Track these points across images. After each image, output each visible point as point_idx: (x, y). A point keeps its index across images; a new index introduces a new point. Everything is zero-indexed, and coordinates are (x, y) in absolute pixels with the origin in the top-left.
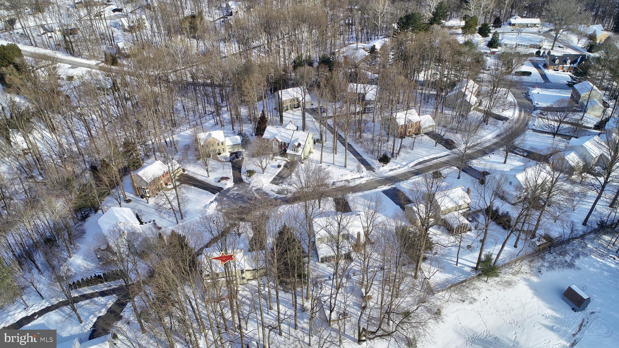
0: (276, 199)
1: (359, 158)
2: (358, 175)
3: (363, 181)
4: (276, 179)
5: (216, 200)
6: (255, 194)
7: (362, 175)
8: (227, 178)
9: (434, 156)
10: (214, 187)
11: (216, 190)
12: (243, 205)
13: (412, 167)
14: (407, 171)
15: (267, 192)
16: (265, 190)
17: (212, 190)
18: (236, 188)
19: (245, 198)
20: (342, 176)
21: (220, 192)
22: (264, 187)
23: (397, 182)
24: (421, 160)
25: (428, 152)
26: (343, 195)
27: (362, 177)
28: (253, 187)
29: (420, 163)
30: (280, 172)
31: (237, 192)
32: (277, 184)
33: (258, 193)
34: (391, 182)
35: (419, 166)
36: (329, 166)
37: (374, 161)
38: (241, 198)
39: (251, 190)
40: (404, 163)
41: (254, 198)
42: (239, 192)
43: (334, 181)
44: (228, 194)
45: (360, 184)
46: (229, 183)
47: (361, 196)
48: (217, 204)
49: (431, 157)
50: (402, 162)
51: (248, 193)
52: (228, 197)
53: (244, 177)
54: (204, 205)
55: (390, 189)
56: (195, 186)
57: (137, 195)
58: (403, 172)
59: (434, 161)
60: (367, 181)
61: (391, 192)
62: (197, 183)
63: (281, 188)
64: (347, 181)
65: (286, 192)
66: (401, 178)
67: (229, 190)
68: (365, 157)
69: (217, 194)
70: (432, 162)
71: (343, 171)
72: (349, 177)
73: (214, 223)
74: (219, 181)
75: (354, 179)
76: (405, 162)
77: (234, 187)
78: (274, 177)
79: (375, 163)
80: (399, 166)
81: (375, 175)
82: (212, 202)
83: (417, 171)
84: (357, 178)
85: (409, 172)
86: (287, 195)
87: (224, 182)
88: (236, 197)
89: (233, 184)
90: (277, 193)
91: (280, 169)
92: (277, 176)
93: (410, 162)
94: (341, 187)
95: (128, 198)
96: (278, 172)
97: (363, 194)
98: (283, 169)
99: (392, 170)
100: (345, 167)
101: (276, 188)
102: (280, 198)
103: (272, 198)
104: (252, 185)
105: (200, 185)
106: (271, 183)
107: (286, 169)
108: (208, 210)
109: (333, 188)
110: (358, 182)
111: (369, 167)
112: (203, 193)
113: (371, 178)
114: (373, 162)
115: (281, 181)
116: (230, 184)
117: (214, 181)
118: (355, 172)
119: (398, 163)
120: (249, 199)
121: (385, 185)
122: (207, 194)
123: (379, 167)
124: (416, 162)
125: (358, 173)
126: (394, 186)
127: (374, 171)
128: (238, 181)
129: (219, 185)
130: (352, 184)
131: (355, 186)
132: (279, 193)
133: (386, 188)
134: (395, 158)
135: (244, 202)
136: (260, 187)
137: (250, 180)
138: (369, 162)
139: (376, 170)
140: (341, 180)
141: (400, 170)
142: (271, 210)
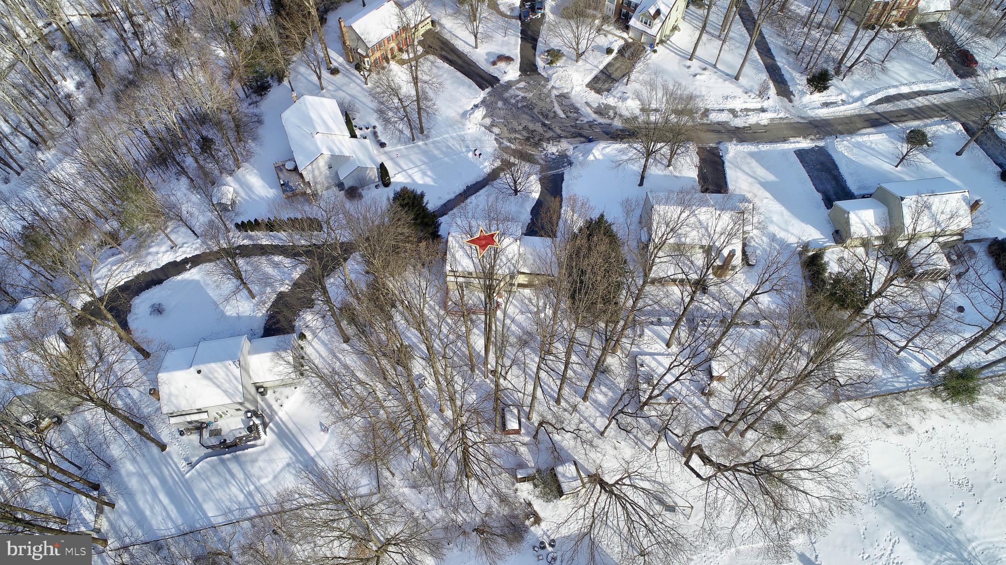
0: (591, 124)
1: (769, 61)
2: (756, 104)
3: (764, 119)
4: (599, 79)
5: (483, 102)
6: (556, 105)
7: (766, 104)
8: (508, 59)
9: (922, 87)
10: (486, 76)
11: (487, 81)
12: (531, 126)
13: (871, 104)
14: (857, 112)
15: (578, 105)
16: (573, 101)
17: (479, 79)
18: (522, 85)
19: (536, 111)
20: (727, 99)
21: (492, 87)
22: (573, 93)
23: (830, 134)
24: (892, 92)
25: (913, 75)
26: (719, 143)
27: (763, 110)
28: (553, 87)
29: (888, 99)
30: (609, 65)
31: (523, 95)
32: (599, 91)
33: (561, 105)
34: (818, 133)
35: (885, 105)
36: (705, 69)
37: (796, 75)
38: (528, 107)
39: (548, 95)
40: (856, 93)
41: (552, 115)
42: (526, 95)
43: (708, 107)
44: (507, 95)
45: (758, 124)
46: (511, 71)
47: (752, 155)
48: (484, 113)
49: (916, 88)
50: (853, 89)
51: (542, 100)
52: (506, 101)
53: (540, 63)
54: (461, 111)
55: (812, 150)
56: (451, 62)
57: (349, 61)
58: (848, 113)
59: (920, 99)
60: (772, 119)
61: (813, 158)
62: (455, 58)
63: (605, 102)
64: (733, 111)
65: (611, 113)
66: (840, 128)
67: (509, 85)
68: (781, 61)
69: (488, 90)
70: (914, 101)
71: (729, 88)
72: (738, 105)
73: (475, 155)
74: (494, 63)
75: (747, 110)
76: (859, 90)
77: (518, 81)
78: (595, 72)
79: (798, 81)
80: (844, 97)
81: (790, 108)
82: (476, 106)
83: (877, 117)
84: (753, 110)
85: (860, 116)
86: (612, 119)
87: (502, 65)
88: (520, 105)
89: (519, 73)
90: (596, 113)
91: (609, 58)
92: (602, 71)
93: (870, 93)
94: (719, 123)
95: (334, 64)
96: (605, 63)
97: (756, 150)
98: (615, 59)
99: (826, 105)
100: (737, 78)
101: (594, 98)
102: (600, 124)
103: (586, 120)
104: (551, 83)
105: (460, 62)
106: (587, 86)
107: (620, 59)
108: (467, 122)
109: (702, 122)
110: (753, 119)
111: (784, 90)
112: (463, 83)
113: (782, 115)
114: (793, 79)
115: (606, 86)
116: (511, 73)
117: (486, 60)
118: (753, 96)
119: (843, 91)
120: (542, 114)
121: (804, 137)
122: (470, 86)
123: (803, 93)
124: (880, 95)
125: (759, 99)
126: (821, 144)
127: (791, 101)
128: (528, 68)
129: (493, 71)
130: (739, 122)
131: (744, 128)
132: (600, 111)
133: (805, 144)
134: (841, 77)
135: (534, 119)
136: (566, 91)
137: (550, 72)
138: (787, 77)
139: (796, 99)
140: (722, 107)
141: (842, 108)
142: (579, 148)
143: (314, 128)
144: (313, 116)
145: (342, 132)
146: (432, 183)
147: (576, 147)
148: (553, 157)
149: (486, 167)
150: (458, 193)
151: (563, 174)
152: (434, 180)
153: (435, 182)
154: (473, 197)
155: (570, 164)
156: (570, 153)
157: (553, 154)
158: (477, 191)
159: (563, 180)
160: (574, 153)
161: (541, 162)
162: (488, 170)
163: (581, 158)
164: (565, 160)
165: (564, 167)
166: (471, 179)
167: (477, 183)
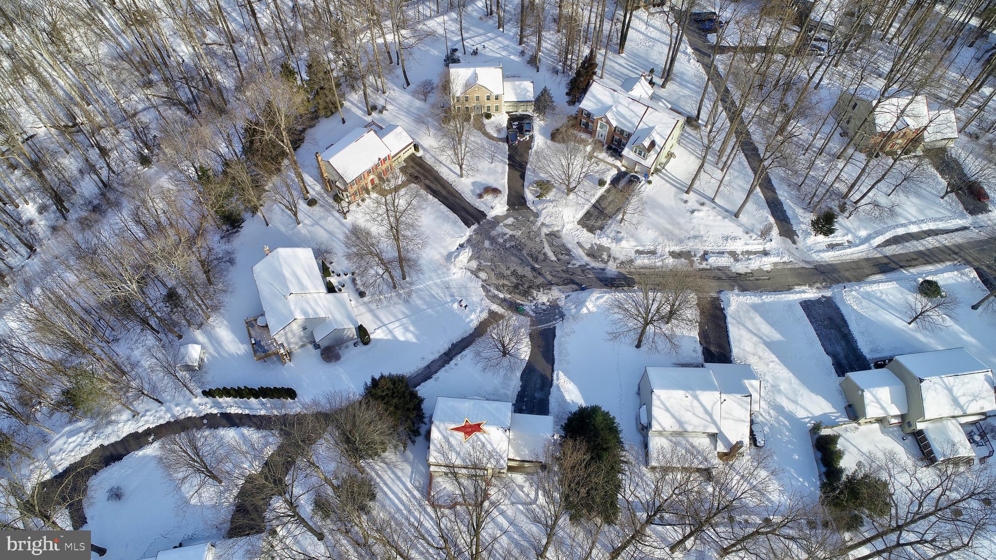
0: (584, 268)
1: (770, 194)
2: (757, 245)
3: (767, 264)
4: (591, 215)
5: (469, 241)
6: (546, 245)
7: (768, 246)
8: (495, 191)
9: (932, 226)
10: (471, 210)
11: (473, 216)
12: (520, 271)
13: (879, 246)
14: (864, 255)
15: (569, 246)
16: (564, 241)
17: (464, 214)
18: (510, 220)
19: (524, 252)
20: (727, 240)
21: (479, 223)
22: (564, 231)
23: (837, 281)
24: (901, 231)
25: (921, 211)
26: (720, 292)
27: (765, 253)
28: (543, 224)
29: (896, 240)
30: (602, 198)
31: (511, 233)
32: (591, 230)
33: (551, 245)
34: (825, 281)
35: (894, 247)
36: (703, 204)
37: (799, 211)
38: (515, 248)
39: (538, 234)
40: (863, 233)
41: (541, 257)
42: (514, 233)
43: (706, 248)
44: (494, 233)
45: (760, 270)
46: (498, 206)
47: (755, 307)
48: (470, 254)
49: (925, 227)
50: (859, 228)
51: (531, 239)
52: (493, 240)
53: (529, 196)
54: (445, 253)
55: (819, 301)
56: (435, 193)
57: (326, 191)
58: (855, 257)
59: (929, 239)
60: (775, 264)
61: (821, 312)
62: (439, 188)
63: (598, 242)
64: (733, 254)
65: (605, 256)
66: (847, 274)
67: (497, 220)
68: (783, 195)
69: (474, 227)
70: (923, 242)
71: (730, 227)
72: (739, 247)
73: (461, 306)
74: (480, 196)
75: (749, 253)
76: (866, 228)
77: (506, 217)
78: (587, 207)
79: (803, 219)
80: (850, 237)
81: (794, 251)
82: (462, 246)
83: (886, 261)
84: (755, 253)
85: (868, 260)
86: (606, 263)
87: (488, 198)
88: (508, 245)
89: (507, 207)
90: (588, 255)
91: (602, 191)
92: (594, 206)
93: (878, 233)
94: (719, 269)
95: (312, 194)
96: (597, 196)
97: (760, 301)
98: (608, 191)
99: (832, 247)
100: (737, 215)
101: (587, 238)
102: (593, 268)
103: (578, 264)
104: (541, 220)
105: (444, 193)
106: (579, 223)
107: (613, 191)
108: (452, 267)
109: (701, 267)
110: (755, 264)
111: (787, 231)
112: (447, 219)
113: (785, 259)
114: (796, 216)
115: (599, 223)
116: (498, 207)
117: (472, 191)
118: (754, 237)
119: (848, 231)
120: (531, 256)
121: (810, 286)
122: (455, 223)
123: (807, 234)
124: (888, 235)
125: (761, 241)
126: (828, 293)
127: (794, 242)
128: (517, 201)
129: (479, 204)
130: (740, 268)
131: (746, 274)
132: (594, 253)
133: (811, 294)
134: (846, 214)
135: (523, 262)
136: (556, 229)
137: (540, 207)
138: (789, 213)
139: (800, 239)
140: (722, 248)
141: (849, 251)
142: (571, 297)
143: (288, 288)
144: (287, 273)
145: (317, 289)
146: (414, 340)
147: (568, 296)
148: (544, 307)
149: (472, 320)
150: (442, 352)
151: (555, 328)
152: (416, 336)
153: (418, 340)
154: (459, 357)
155: (562, 316)
156: (561, 303)
157: (544, 304)
158: (463, 349)
159: (555, 336)
160: (566, 303)
161: (531, 313)
162: (475, 324)
163: (573, 311)
164: (557, 311)
165: (555, 320)
166: (456, 336)
167: (463, 340)
